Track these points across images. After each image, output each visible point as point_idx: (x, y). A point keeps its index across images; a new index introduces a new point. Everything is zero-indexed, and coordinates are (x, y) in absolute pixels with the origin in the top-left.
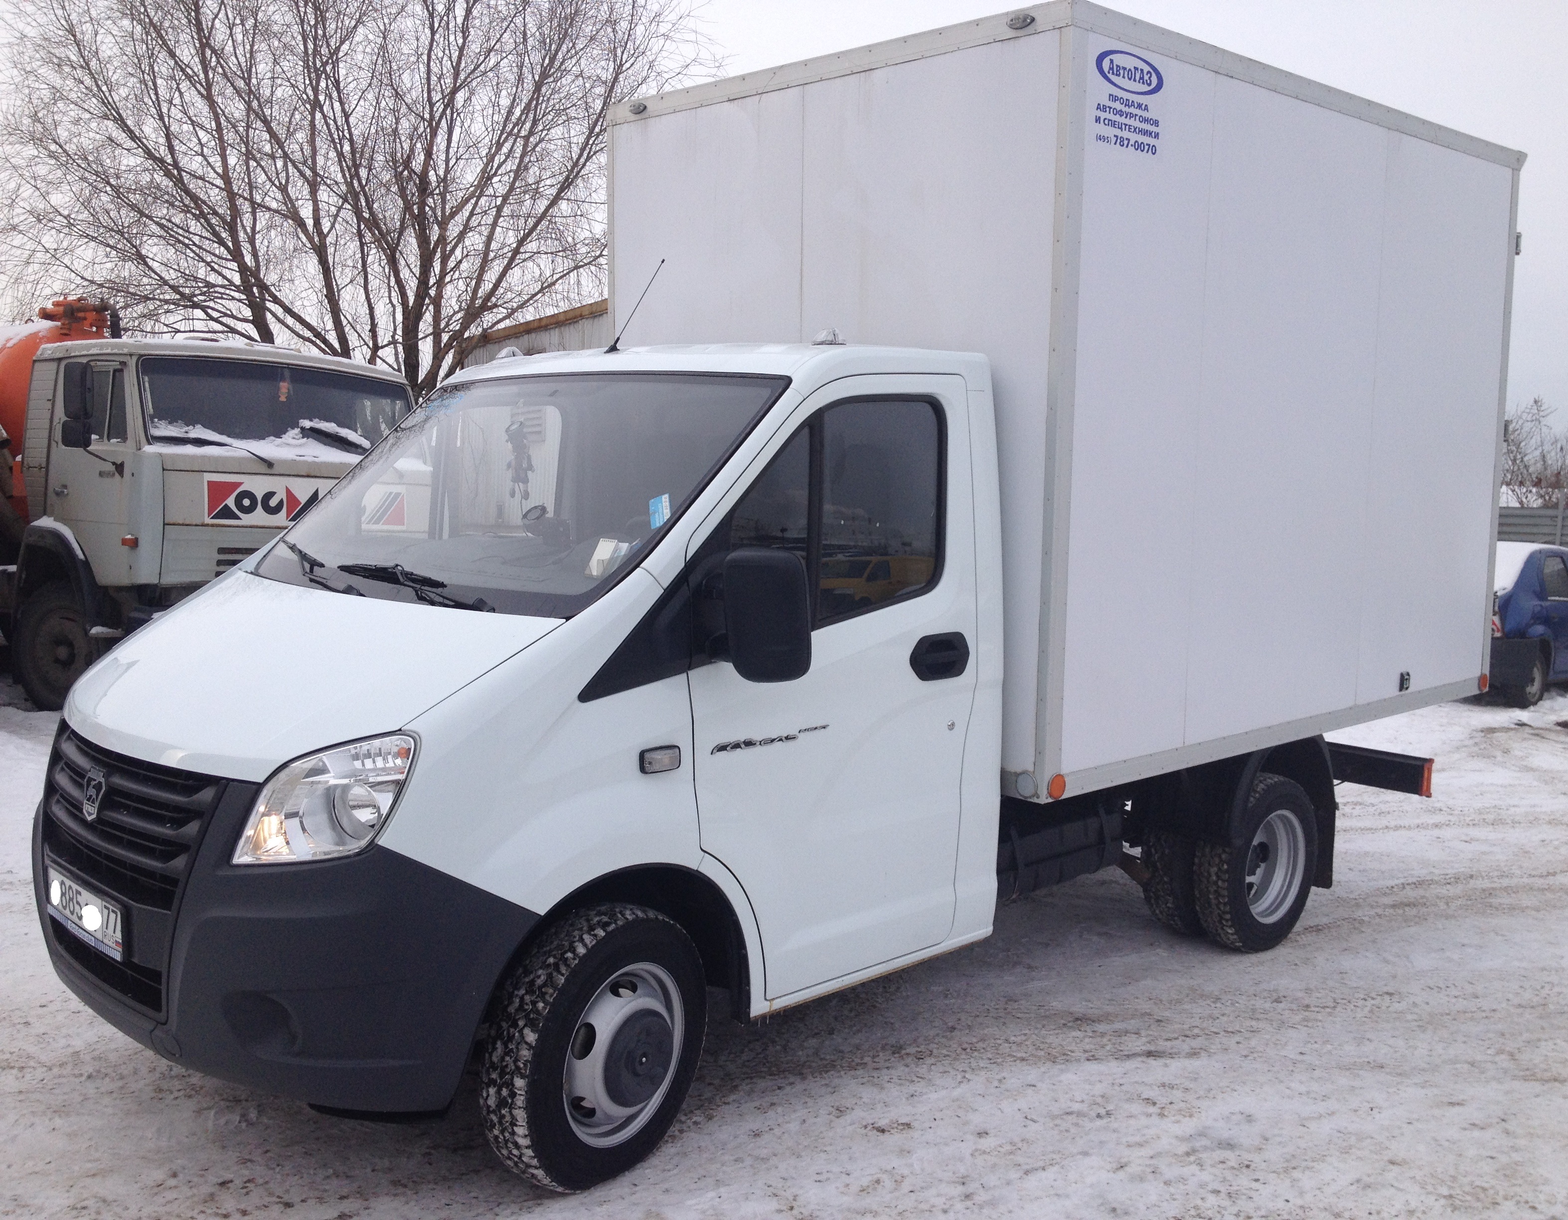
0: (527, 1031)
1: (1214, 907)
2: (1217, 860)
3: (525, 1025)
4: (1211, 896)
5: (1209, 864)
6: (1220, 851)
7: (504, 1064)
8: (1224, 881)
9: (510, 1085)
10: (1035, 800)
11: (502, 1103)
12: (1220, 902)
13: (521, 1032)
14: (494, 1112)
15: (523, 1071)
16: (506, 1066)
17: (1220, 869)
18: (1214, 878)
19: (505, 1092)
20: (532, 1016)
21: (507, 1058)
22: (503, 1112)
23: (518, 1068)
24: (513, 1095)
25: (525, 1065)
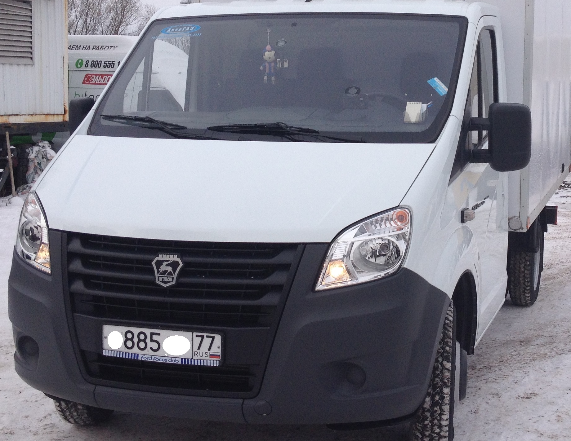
0: (445, 363)
1: (522, 284)
2: (524, 261)
3: (443, 360)
4: (521, 279)
5: (520, 263)
6: (524, 255)
7: (435, 383)
8: (528, 270)
9: (441, 393)
10: (521, 231)
11: (434, 404)
12: (525, 281)
13: (442, 364)
14: (428, 411)
15: (448, 384)
16: (437, 383)
17: (525, 265)
18: (523, 270)
19: (437, 398)
20: (445, 355)
21: (437, 379)
22: (435, 409)
23: (445, 383)
24: (442, 398)
25: (448, 381)
